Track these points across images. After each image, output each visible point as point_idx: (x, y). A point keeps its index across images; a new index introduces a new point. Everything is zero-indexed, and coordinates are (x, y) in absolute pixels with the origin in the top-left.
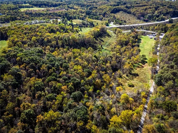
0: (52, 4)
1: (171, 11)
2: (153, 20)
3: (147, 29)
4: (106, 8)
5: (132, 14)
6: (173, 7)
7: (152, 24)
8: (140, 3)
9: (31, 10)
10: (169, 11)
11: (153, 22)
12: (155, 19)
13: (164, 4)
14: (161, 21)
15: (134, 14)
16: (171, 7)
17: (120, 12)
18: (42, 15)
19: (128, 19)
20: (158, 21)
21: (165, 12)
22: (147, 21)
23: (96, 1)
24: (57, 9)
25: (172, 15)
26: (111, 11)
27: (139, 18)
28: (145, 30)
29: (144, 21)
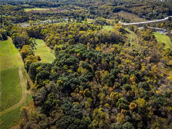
0: (52, 4)
1: (167, 10)
2: (153, 18)
3: (153, 26)
4: (108, 8)
5: (134, 13)
6: (167, 6)
7: (156, 22)
8: (136, 3)
9: (36, 11)
10: (165, 10)
11: (155, 20)
12: (156, 17)
13: (159, 4)
14: (161, 19)
15: (135, 13)
16: (166, 7)
17: (121, 11)
18: (50, 15)
19: (131, 18)
20: (159, 19)
21: (162, 11)
22: (149, 19)
23: (93, 2)
24: (60, 10)
25: (168, 14)
26: (113, 10)
27: (141, 17)
28: (152, 27)
29: (147, 19)
